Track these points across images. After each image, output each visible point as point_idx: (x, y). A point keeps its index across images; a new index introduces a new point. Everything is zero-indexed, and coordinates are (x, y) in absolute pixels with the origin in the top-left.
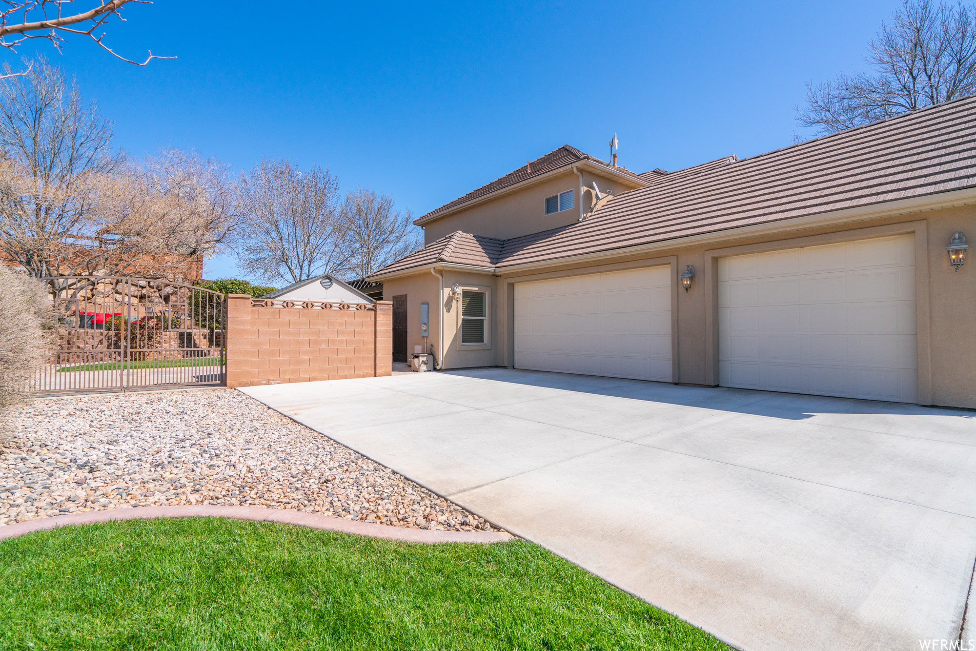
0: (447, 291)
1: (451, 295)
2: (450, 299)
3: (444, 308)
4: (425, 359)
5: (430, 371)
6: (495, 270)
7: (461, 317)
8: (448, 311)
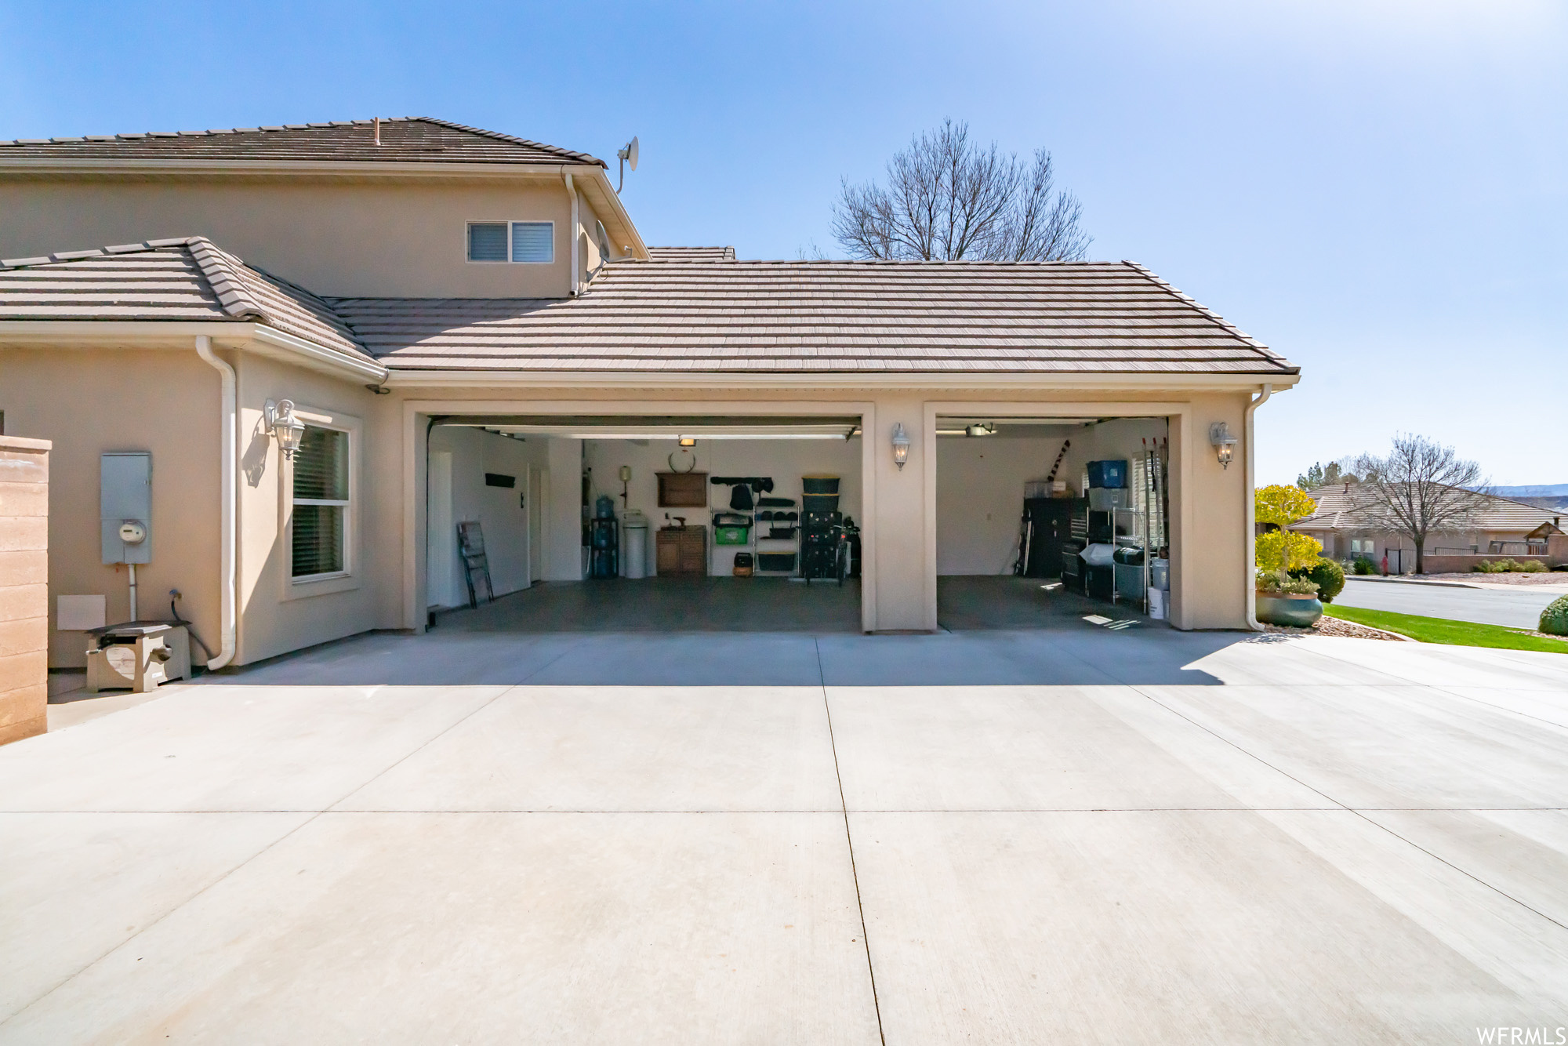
0: (252, 419)
1: (262, 431)
2: (260, 445)
3: (243, 473)
4: (158, 643)
5: (178, 680)
6: (387, 375)
7: (290, 501)
8: (254, 482)
